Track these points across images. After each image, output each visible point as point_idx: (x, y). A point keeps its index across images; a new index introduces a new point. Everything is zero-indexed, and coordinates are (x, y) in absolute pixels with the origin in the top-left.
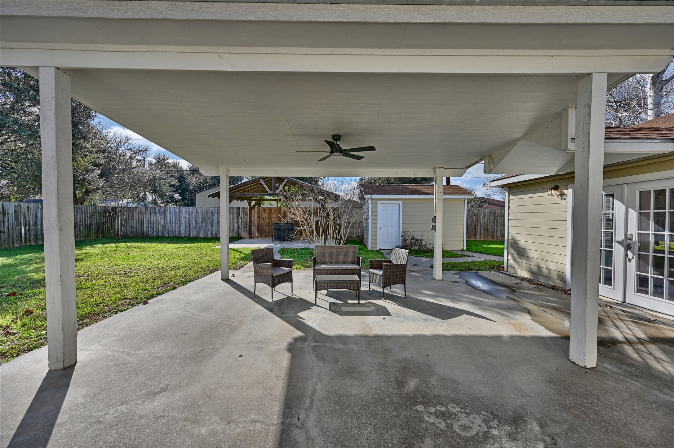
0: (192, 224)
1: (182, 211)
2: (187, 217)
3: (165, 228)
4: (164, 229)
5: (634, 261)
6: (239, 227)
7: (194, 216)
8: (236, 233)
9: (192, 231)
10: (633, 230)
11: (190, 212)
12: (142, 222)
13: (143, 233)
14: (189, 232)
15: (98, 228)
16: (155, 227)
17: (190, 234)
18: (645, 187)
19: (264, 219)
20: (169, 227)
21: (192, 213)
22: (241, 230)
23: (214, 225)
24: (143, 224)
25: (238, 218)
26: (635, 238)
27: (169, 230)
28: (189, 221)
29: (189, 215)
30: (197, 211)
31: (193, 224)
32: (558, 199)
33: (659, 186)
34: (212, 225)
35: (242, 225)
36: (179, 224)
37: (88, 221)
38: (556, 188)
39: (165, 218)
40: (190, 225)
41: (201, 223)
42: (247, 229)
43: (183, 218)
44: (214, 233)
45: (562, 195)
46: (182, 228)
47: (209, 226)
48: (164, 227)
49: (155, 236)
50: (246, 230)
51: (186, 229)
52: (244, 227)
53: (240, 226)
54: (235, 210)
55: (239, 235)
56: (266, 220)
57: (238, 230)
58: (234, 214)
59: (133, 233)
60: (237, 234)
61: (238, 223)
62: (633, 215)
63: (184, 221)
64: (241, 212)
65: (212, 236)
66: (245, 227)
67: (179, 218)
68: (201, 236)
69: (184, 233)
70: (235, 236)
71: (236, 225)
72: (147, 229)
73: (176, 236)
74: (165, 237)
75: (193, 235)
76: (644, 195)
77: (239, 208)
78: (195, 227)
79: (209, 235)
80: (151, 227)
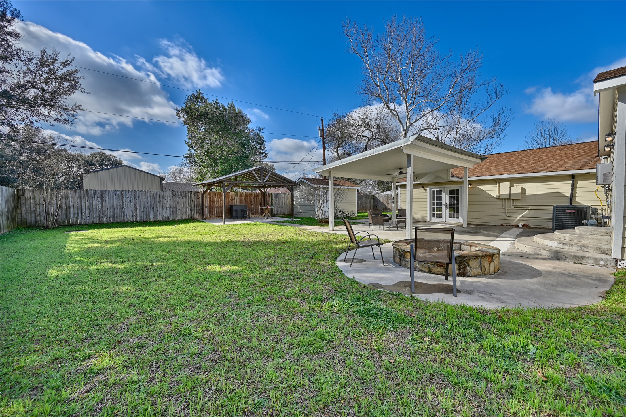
0: (139, 208)
1: (126, 195)
2: (132, 201)
3: (103, 214)
4: (101, 215)
5: (448, 209)
6: (191, 210)
7: (141, 200)
8: (189, 215)
9: (139, 216)
10: (448, 201)
12: (68, 208)
13: (68, 221)
14: (136, 216)
16: (87, 213)
17: (136, 218)
18: (450, 189)
19: (214, 202)
20: (109, 213)
21: (139, 196)
22: (193, 212)
23: (165, 209)
24: (68, 210)
25: (191, 201)
26: (448, 203)
27: (109, 215)
28: (135, 205)
29: (135, 198)
30: (145, 195)
32: (424, 191)
33: (454, 189)
34: (163, 209)
35: (194, 207)
36: (122, 208)
38: (423, 187)
39: (102, 202)
40: (136, 209)
41: (151, 206)
43: (128, 202)
44: (166, 216)
45: (425, 190)
46: (126, 213)
47: (160, 210)
48: (102, 212)
49: (87, 223)
50: (199, 212)
51: (132, 214)
52: (196, 209)
53: (193, 209)
54: (188, 194)
55: (192, 217)
56: (216, 203)
57: (191, 213)
58: (186, 198)
60: (190, 217)
61: (191, 206)
62: (448, 197)
63: (129, 205)
64: (193, 195)
65: (163, 219)
67: (123, 203)
69: (129, 218)
70: (187, 218)
71: (189, 208)
72: (76, 216)
73: (119, 221)
75: (141, 220)
76: (450, 191)
77: (191, 192)
78: (143, 212)
79: (160, 218)
80: (82, 213)
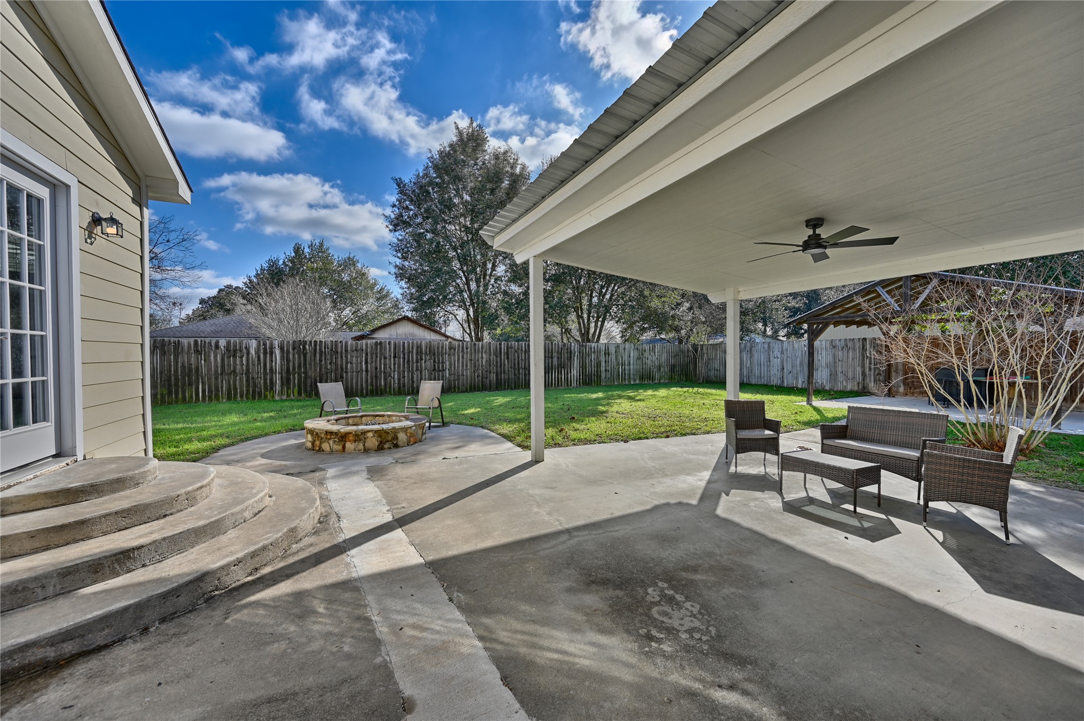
1: (773, 348)
2: (779, 356)
3: (751, 372)
4: (749, 374)
6: (864, 374)
7: (789, 355)
8: (859, 383)
9: (787, 378)
11: (784, 348)
14: (783, 378)
15: (682, 370)
17: (783, 381)
20: (756, 371)
21: (787, 350)
22: (868, 379)
25: (863, 357)
27: (756, 375)
28: (782, 362)
29: (782, 353)
30: (793, 347)
31: (788, 367)
34: (816, 370)
35: (870, 370)
36: (768, 366)
37: (673, 361)
39: (750, 357)
40: (783, 369)
42: (881, 378)
43: (775, 358)
44: (820, 382)
46: (772, 373)
48: (749, 369)
50: (879, 380)
51: (779, 375)
52: (874, 374)
53: (867, 373)
54: (857, 345)
55: (864, 388)
57: (864, 380)
58: (854, 350)
59: (716, 377)
60: (860, 387)
61: (863, 367)
63: (776, 362)
64: (868, 346)
65: (815, 387)
66: (876, 373)
67: (769, 358)
68: (800, 386)
69: (775, 381)
70: (856, 388)
71: (859, 370)
74: (751, 385)
75: (788, 385)
77: (865, 339)
78: (790, 372)
